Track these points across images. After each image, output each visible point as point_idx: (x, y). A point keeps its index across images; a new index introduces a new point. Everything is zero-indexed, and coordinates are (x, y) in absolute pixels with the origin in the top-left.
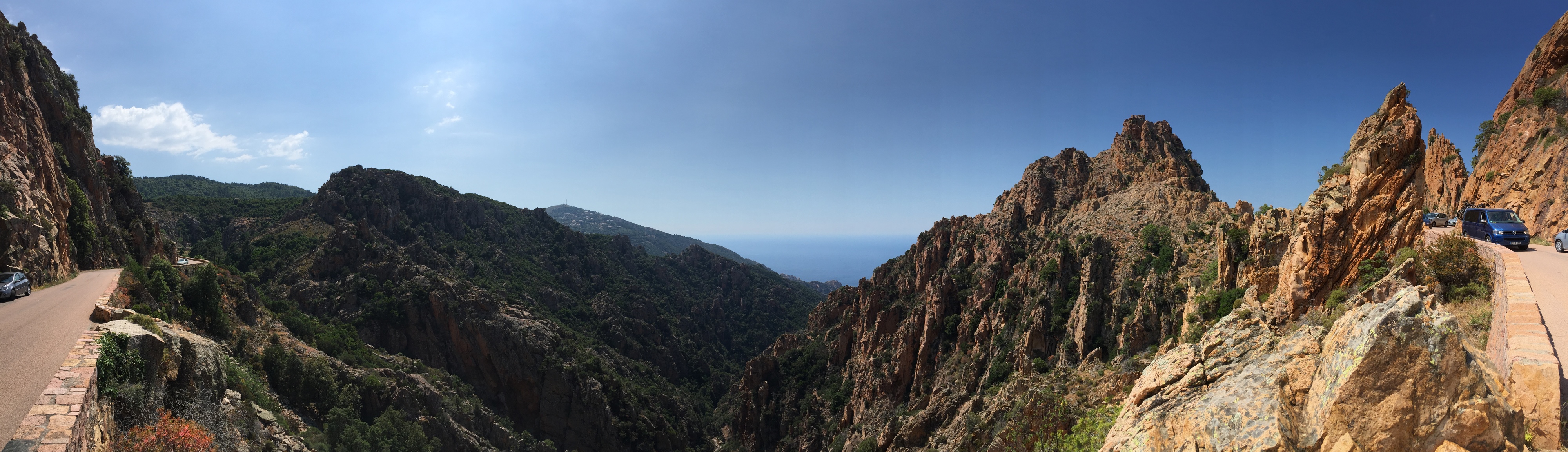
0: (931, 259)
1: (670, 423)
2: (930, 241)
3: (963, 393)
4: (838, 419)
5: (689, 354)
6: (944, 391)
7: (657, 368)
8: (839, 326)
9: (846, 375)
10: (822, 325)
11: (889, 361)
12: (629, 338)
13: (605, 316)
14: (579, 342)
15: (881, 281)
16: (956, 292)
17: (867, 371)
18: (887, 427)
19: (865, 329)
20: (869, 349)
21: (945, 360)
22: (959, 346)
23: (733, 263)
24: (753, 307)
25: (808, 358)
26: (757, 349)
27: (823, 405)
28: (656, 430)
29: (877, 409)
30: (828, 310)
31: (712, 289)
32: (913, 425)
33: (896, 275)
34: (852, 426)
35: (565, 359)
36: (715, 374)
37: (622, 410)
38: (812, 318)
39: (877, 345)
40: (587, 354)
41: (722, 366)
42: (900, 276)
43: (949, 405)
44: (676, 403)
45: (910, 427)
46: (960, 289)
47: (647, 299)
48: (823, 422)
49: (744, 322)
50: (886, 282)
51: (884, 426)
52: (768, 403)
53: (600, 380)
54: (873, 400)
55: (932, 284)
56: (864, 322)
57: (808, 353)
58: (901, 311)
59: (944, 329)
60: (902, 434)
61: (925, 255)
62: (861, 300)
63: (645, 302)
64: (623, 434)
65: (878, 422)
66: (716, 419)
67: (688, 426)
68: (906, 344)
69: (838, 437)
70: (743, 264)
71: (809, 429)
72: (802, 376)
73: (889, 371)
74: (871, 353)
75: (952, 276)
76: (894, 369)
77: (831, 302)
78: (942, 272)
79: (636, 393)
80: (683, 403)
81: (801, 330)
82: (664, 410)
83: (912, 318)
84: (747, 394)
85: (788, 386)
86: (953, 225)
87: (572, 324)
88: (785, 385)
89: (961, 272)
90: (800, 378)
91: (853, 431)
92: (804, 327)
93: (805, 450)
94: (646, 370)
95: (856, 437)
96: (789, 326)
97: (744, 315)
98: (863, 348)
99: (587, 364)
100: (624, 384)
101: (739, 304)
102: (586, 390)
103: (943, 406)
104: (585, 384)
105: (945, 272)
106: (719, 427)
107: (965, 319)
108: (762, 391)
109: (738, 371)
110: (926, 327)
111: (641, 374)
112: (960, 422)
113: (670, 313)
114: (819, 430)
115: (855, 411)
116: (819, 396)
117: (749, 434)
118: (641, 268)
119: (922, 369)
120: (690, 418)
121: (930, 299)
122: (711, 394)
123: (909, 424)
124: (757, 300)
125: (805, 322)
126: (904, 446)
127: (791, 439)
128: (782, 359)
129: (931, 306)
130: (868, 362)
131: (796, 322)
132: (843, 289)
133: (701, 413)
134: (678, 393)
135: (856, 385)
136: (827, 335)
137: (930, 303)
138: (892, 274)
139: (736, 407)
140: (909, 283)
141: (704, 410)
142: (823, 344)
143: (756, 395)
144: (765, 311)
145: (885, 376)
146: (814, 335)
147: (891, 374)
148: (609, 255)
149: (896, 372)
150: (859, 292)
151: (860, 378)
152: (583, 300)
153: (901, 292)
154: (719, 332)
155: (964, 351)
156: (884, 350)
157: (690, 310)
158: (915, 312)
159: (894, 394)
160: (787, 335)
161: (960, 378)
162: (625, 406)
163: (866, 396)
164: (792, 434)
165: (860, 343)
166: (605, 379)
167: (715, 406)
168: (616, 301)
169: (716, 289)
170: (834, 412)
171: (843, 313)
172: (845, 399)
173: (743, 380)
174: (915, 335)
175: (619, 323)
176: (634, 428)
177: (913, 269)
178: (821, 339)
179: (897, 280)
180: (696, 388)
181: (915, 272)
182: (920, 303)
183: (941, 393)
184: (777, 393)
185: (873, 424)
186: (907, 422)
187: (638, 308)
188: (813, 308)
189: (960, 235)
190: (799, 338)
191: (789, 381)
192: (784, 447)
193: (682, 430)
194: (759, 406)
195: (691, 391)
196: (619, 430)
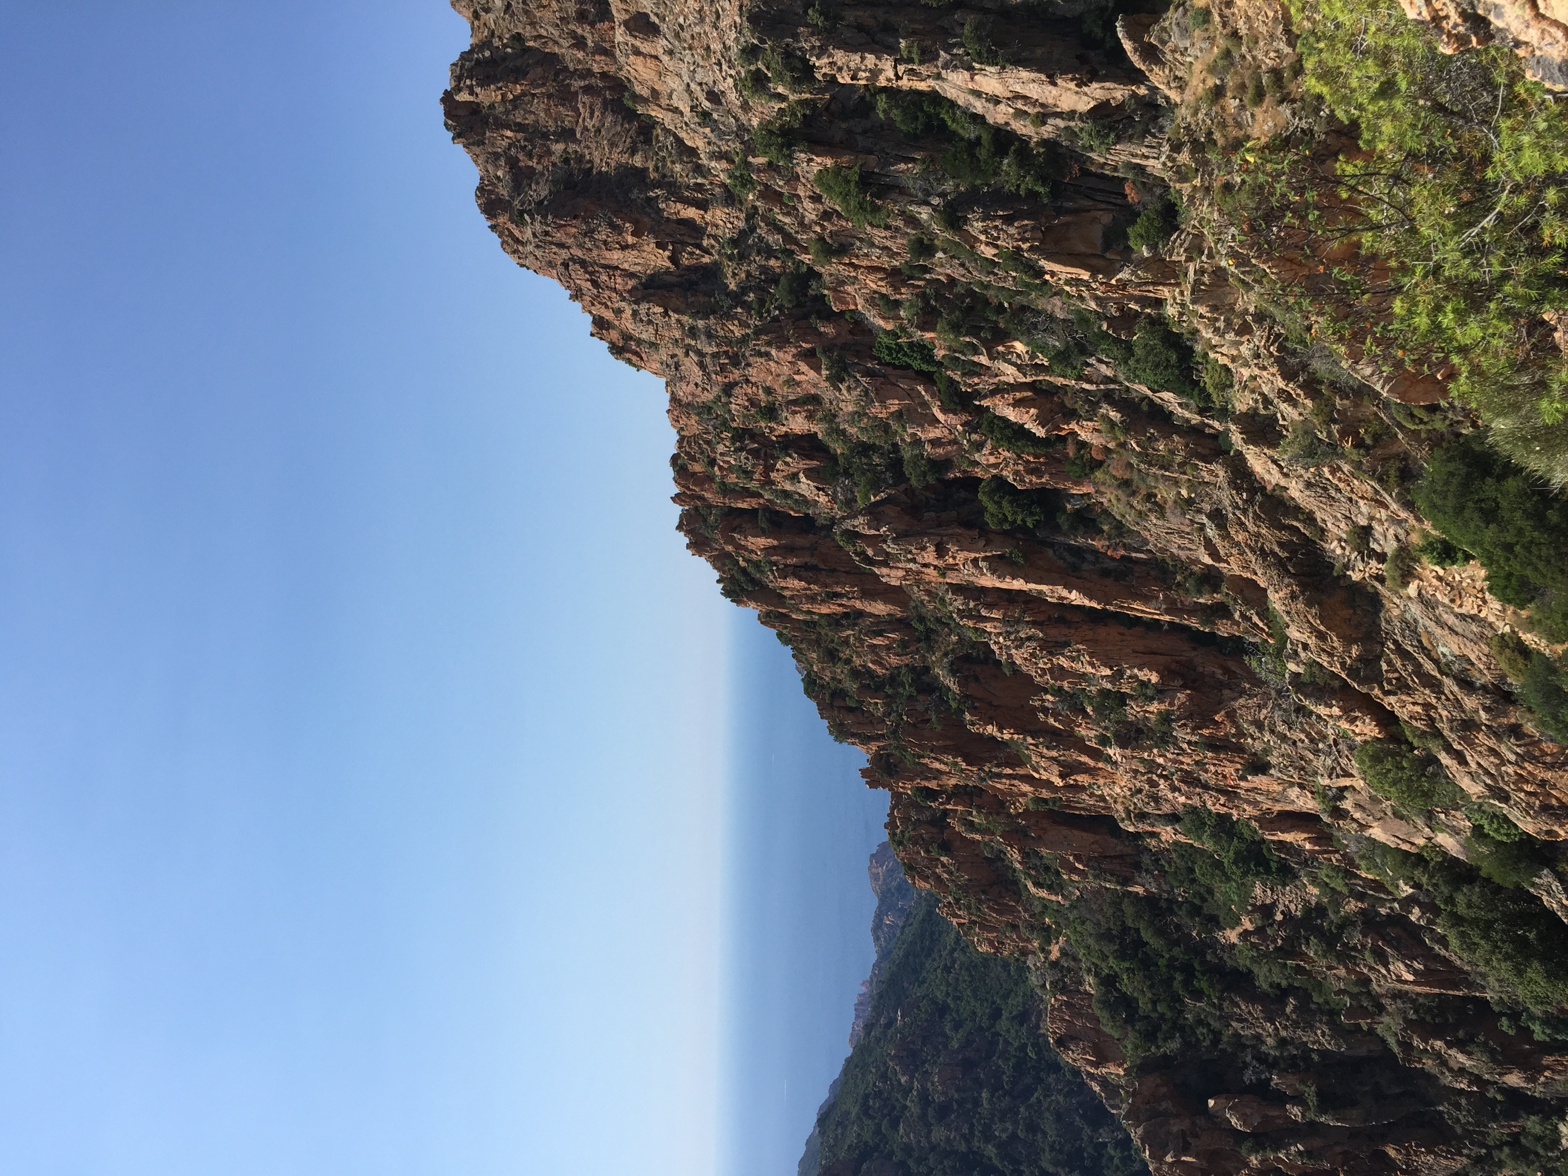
0: (806, 567)
2: (750, 570)
3: (1221, 473)
4: (1307, 861)
6: (1211, 532)
8: (1014, 855)
9: (1167, 834)
10: (1012, 911)
11: (1122, 699)
15: (872, 720)
16: (910, 492)
17: (1152, 766)
18: (1322, 710)
19: (1021, 771)
20: (1084, 759)
21: (1119, 527)
22: (1077, 483)
24: (963, 1148)
25: (1121, 956)
26: (1104, 1136)
27: (1267, 911)
29: (1267, 737)
30: (965, 889)
32: (1314, 630)
33: (855, 674)
34: (1326, 818)
38: (991, 943)
39: (1071, 734)
42: (857, 661)
43: (1257, 517)
45: (1321, 636)
46: (900, 477)
48: (1320, 910)
50: (876, 705)
51: (1319, 717)
52: (1280, 1099)
54: (1240, 749)
55: (884, 563)
56: (999, 776)
57: (1105, 958)
58: (967, 658)
59: (1023, 528)
60: (1343, 664)
61: (795, 584)
62: (933, 785)
65: (1308, 735)
68: (1067, 644)
69: (1363, 863)
71: (1346, 956)
72: (1179, 977)
73: (1151, 699)
74: (1096, 754)
75: (860, 504)
76: (1144, 684)
77: (938, 878)
78: (846, 532)
81: (1033, 980)
83: (989, 627)
85: (1215, 1025)
86: (702, 498)
88: (1217, 1036)
89: (847, 474)
90: (1186, 983)
91: (1339, 814)
92: (1023, 969)
93: (1415, 972)
95: (1358, 806)
96: (1022, 1018)
98: (1083, 779)
103: (1258, 535)
105: (848, 525)
107: (996, 466)
108: (1243, 1118)
110: (1018, 584)
112: (1309, 485)
114: (1347, 923)
115: (1278, 807)
116: (1238, 922)
117: (1390, 1165)
119: (1146, 599)
121: (930, 571)
123: (1312, 642)
124: (939, 1134)
125: (1006, 965)
126: (1379, 658)
127: (1386, 1019)
128: (1130, 1044)
129: (953, 568)
130: (1125, 765)
131: (1005, 997)
132: (897, 840)
135: (1196, 801)
136: (1043, 893)
137: (943, 572)
138: (852, 686)
140: (879, 633)
142: (1073, 907)
143: (1260, 1139)
144: (977, 1103)
145: (1168, 713)
146: (1047, 935)
147: (1160, 692)
149: (1154, 678)
150: (907, 788)
151: (1174, 789)
153: (907, 660)
155: (1092, 470)
156: (1086, 715)
158: (970, 617)
159: (1220, 686)
160: (1051, 1029)
161: (1176, 483)
163: (1229, 770)
164: (1371, 1015)
165: (1067, 787)
170: (1286, 874)
171: (973, 842)
172: (1241, 838)
174: (1041, 618)
177: (835, 621)
178: (1058, 911)
179: (870, 672)
181: (846, 615)
182: (942, 600)
183: (1217, 541)
184: (1245, 1066)
185: (1316, 752)
186: (1305, 647)
188: (958, 940)
189: (732, 479)
190: (1059, 987)
191: (1200, 1022)
192: (1416, 1042)
194: (1295, 1131)
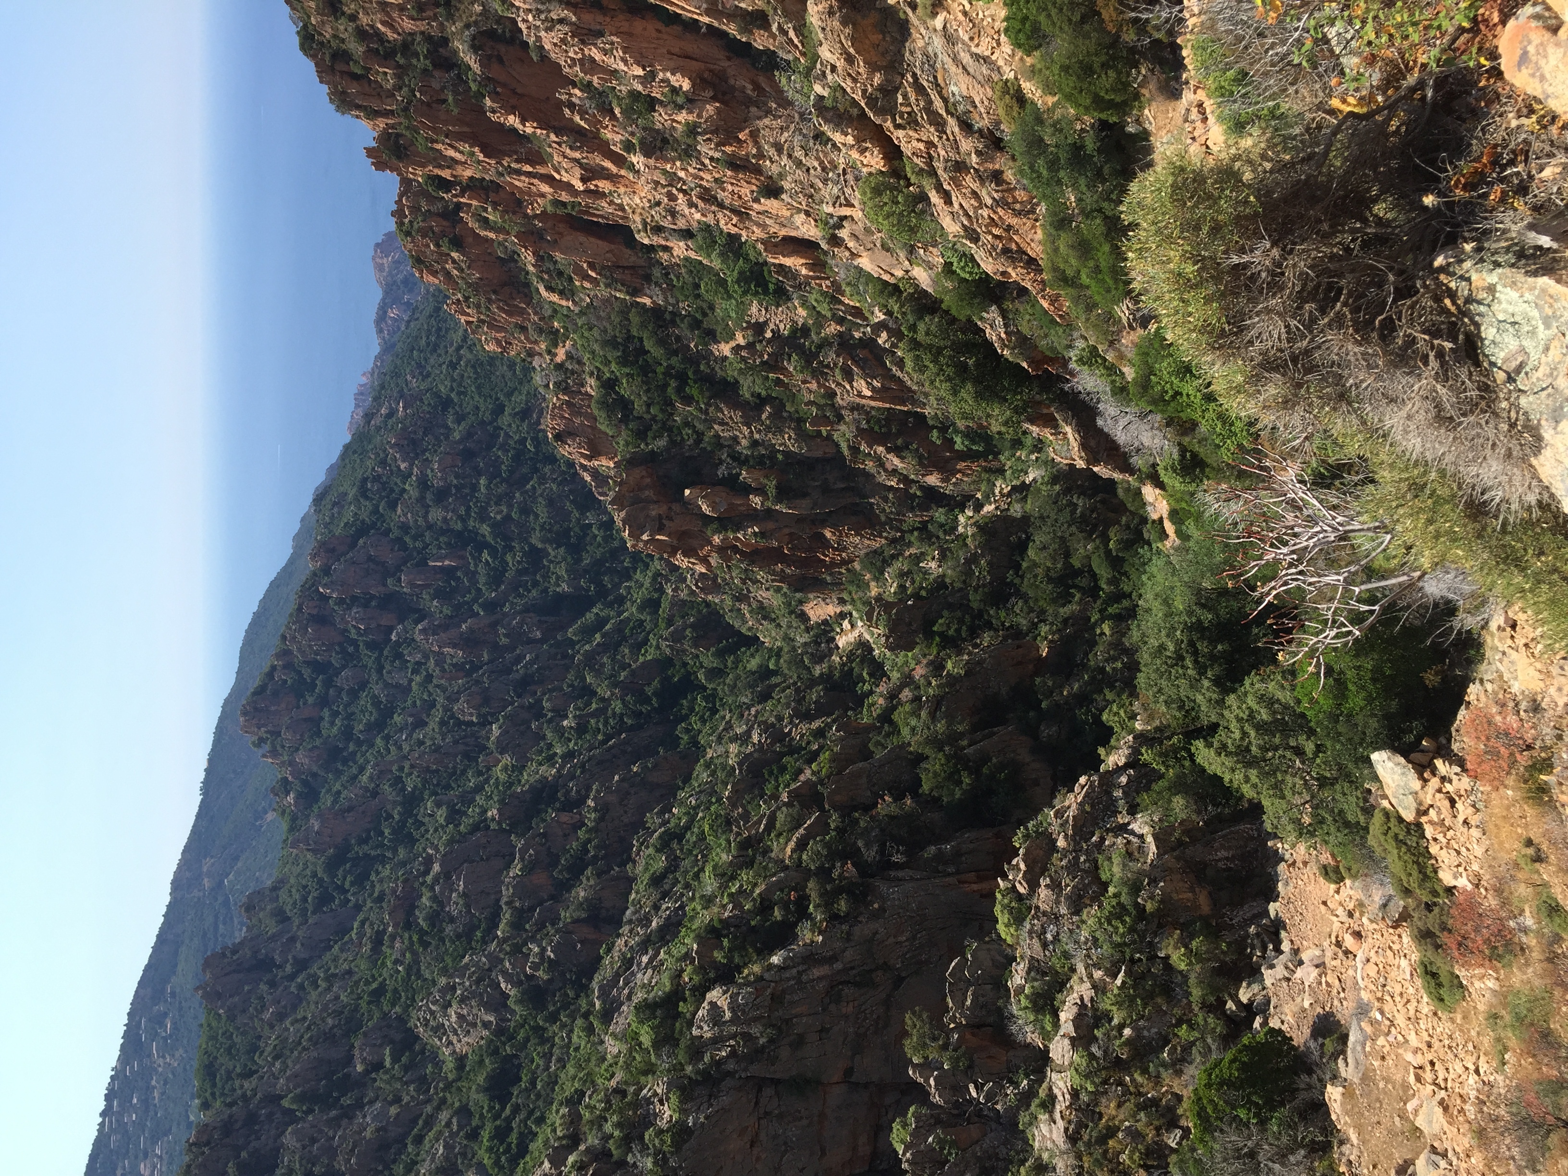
1: (801, 771)
4: (802, 285)
5: (606, 723)
7: (652, 819)
8: (528, 258)
9: (680, 249)
10: (522, 312)
11: (651, 104)
12: (566, 915)
13: (499, 1003)
14: (589, 1079)
15: (379, 92)
17: (673, 179)
18: (838, 137)
19: (541, 170)
20: (607, 164)
23: (309, 590)
24: (459, 526)
25: (623, 362)
26: (590, 518)
27: (759, 328)
28: (822, 809)
29: (785, 160)
30: (476, 287)
31: (399, 656)
32: (844, 51)
33: (362, 34)
34: (824, 246)
35: (648, 1120)
36: (664, 644)
37: (777, 914)
38: (498, 342)
39: (596, 136)
40: (624, 1048)
41: (641, 622)
42: (364, 20)
44: (747, 756)
45: (850, 60)
47: (436, 867)
48: (805, 331)
49: (509, 558)
50: (385, 75)
51: (834, 145)
52: (747, 490)
53: (700, 991)
54: (757, 171)
56: (519, 172)
57: (607, 363)
58: (491, 34)
60: (864, 91)
62: (446, 174)
63: (447, 874)
64: (843, 905)
65: (821, 163)
66: (787, 639)
67: (808, 717)
68: (601, 34)
69: (848, 290)
70: (314, 557)
71: (820, 373)
72: (673, 383)
73: (680, 108)
74: (619, 161)
76: (675, 91)
77: (448, 274)
79: (726, 876)
80: (748, 734)
81: (538, 379)
82: (769, 789)
84: (721, 550)
85: (700, 427)
87: (531, 1113)
88: (700, 435)
90: (679, 390)
91: (835, 241)
92: (528, 369)
93: (874, 389)
94: (658, 851)
95: (854, 235)
96: (525, 414)
97: (485, 555)
98: (604, 185)
99: (657, 1044)
100: (705, 917)
101: (449, 572)
102: (733, 1036)
104: (717, 1041)
106: (808, 630)
108: (713, 506)
109: (658, 574)
111: (673, 865)
113: (479, 789)
114: (825, 343)
115: (783, 232)
116: (732, 337)
117: (825, 544)
118: (324, 899)
120: (788, 712)
122: (721, 654)
123: (840, 64)
124: (436, 515)
125: (512, 365)
126: (897, 89)
127: (843, 427)
128: (622, 443)
130: (646, 175)
131: (509, 395)
132: (404, 230)
133: (774, 680)
134: (721, 750)
135: (710, 219)
136: (555, 298)
138: (357, 49)
139: (755, 582)
141: (765, 673)
142: (582, 313)
143: (724, 523)
144: (475, 488)
145: (696, 125)
146: (555, 338)
147: (691, 102)
148: (281, 1017)
149: (686, 85)
150: (418, 175)
151: (691, 205)
152: (448, 1086)
153: (422, 26)
154: (538, 634)
156: (613, 117)
157: (470, 724)
159: (749, 102)
160: (550, 424)
162: (765, 906)
163: (746, 191)
164: (831, 424)
165: (588, 192)
166: (696, 978)
167: (753, 641)
168: (444, 971)
169: (398, 644)
170: (781, 296)
171: (487, 240)
172: (747, 259)
173: (681, 561)
175: (519, 952)
176: (823, 874)
178: (568, 316)
179: (378, 33)
180: (706, 698)
184: (721, 462)
185: (825, 181)
186: (834, 69)
187: (465, 895)
188: (465, 338)
190: (562, 387)
191: (687, 424)
192: (864, 447)
193: (820, 733)
194: (754, 516)
195: (714, 711)
196: (834, 918)
